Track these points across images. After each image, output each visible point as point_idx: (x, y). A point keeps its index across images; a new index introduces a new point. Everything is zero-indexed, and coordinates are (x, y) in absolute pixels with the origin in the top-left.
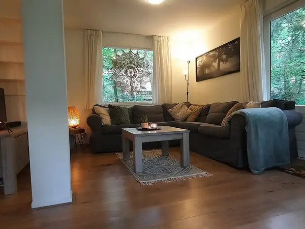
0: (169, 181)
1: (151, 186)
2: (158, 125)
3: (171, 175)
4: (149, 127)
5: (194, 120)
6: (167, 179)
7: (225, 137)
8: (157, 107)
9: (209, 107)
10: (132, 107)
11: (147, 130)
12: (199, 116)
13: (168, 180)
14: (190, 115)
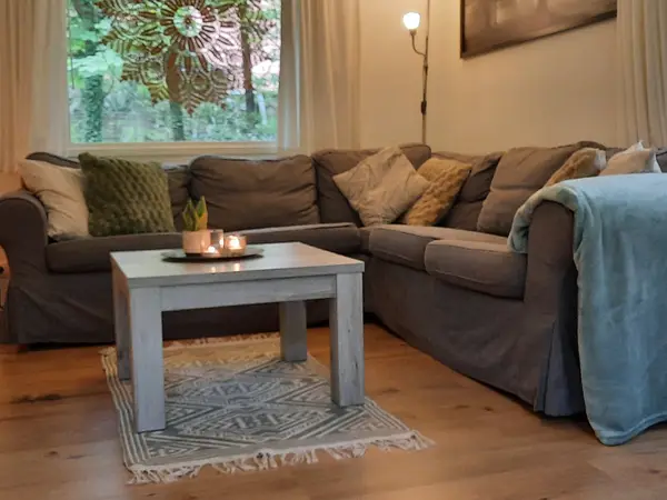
0: (247, 468)
1: (173, 484)
2: (251, 240)
3: (271, 443)
4: (212, 251)
5: (432, 218)
6: (244, 457)
7: (507, 291)
8: (288, 165)
9: (492, 165)
10: (188, 162)
11: (196, 258)
12: (458, 200)
13: (251, 462)
14: (420, 197)
